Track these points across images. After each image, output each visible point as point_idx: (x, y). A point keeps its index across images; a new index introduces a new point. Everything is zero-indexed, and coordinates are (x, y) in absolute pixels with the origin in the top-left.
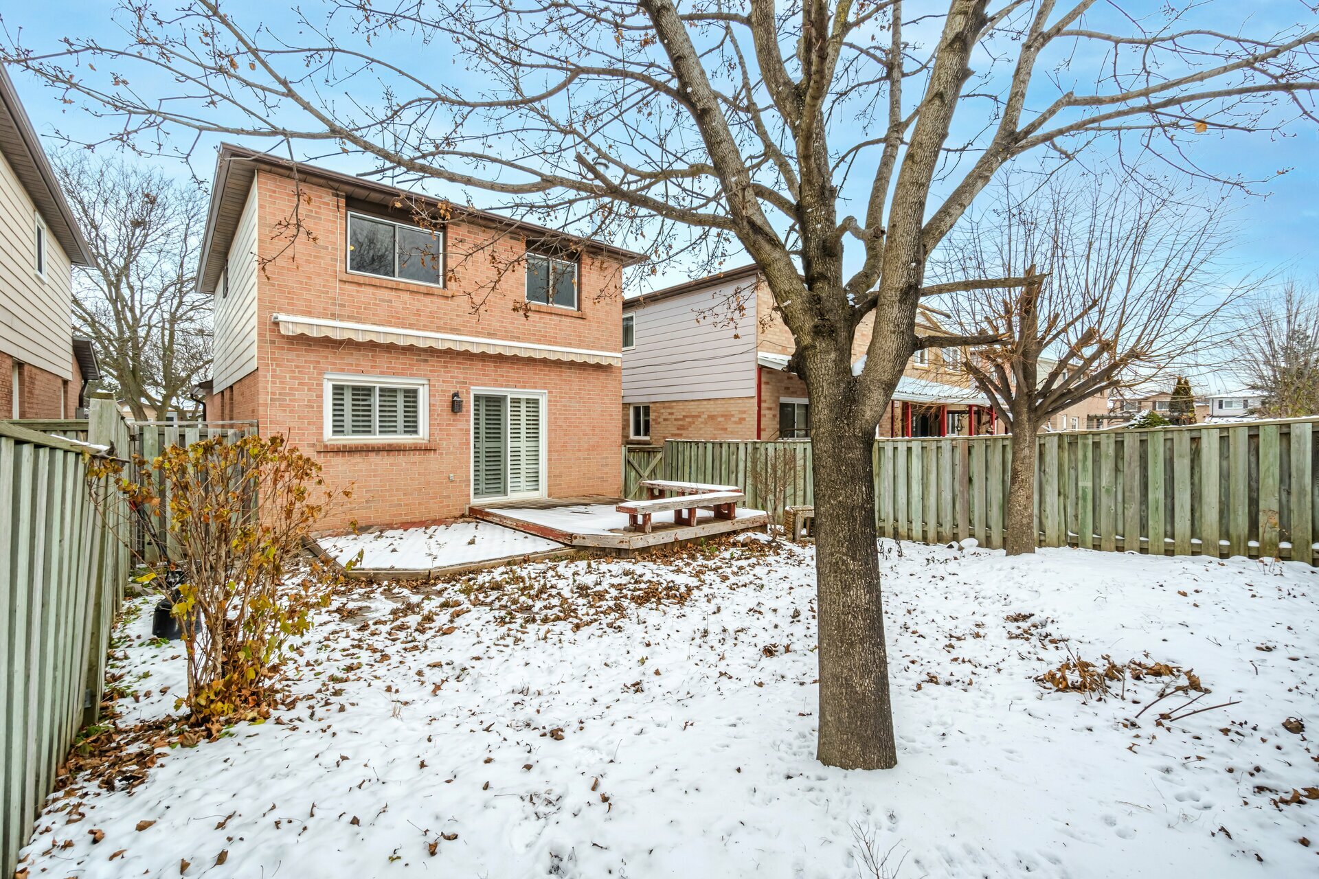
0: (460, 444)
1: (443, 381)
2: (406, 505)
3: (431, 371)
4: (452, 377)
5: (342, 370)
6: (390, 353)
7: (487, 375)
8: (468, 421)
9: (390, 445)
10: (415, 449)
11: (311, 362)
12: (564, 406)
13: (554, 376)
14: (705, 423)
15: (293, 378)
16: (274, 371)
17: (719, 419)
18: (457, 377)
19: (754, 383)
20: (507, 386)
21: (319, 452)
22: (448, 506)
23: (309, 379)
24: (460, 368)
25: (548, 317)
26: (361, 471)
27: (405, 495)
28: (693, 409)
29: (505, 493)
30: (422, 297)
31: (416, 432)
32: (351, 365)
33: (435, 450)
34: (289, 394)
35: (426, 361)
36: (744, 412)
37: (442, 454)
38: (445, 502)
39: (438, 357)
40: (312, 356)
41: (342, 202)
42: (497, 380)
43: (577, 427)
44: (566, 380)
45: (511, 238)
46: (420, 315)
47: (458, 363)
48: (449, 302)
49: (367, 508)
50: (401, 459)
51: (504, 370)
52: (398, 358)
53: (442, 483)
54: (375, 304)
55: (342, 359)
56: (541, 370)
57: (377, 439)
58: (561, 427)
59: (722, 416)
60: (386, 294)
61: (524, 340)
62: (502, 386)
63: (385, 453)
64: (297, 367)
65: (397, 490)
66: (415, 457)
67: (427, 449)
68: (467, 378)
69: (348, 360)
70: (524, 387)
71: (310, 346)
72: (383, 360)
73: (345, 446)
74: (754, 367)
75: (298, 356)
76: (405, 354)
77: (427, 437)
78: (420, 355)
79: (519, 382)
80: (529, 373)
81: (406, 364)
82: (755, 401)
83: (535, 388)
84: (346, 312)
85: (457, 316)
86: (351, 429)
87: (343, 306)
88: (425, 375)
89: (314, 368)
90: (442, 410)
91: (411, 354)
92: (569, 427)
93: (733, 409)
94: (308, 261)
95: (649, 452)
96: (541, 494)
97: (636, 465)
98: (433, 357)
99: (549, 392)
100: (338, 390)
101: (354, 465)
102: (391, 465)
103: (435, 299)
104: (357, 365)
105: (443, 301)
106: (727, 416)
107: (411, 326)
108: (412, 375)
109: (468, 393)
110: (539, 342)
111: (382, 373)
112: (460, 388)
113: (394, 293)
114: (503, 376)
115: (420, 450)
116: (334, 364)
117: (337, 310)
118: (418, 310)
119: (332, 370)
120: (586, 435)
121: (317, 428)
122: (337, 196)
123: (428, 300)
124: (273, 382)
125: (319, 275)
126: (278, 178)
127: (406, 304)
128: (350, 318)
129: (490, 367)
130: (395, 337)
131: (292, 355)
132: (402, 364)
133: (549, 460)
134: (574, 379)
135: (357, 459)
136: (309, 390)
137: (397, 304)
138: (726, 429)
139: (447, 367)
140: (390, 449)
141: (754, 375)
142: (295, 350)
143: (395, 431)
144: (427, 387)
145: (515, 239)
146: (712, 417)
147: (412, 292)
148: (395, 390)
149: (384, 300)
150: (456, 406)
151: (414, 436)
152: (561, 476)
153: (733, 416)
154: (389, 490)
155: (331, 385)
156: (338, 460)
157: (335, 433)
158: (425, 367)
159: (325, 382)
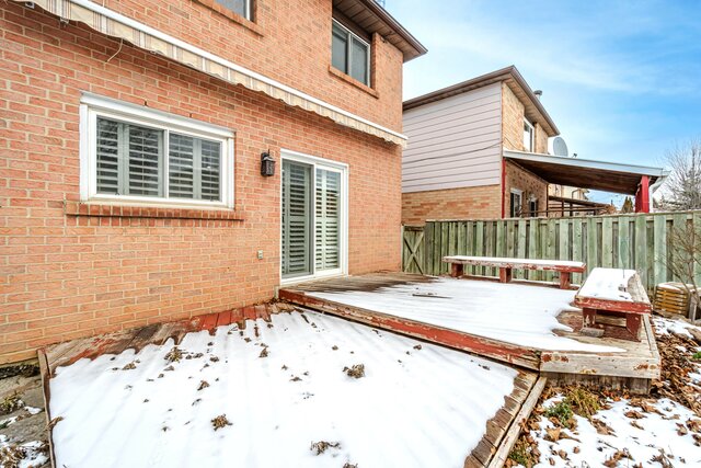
0: (269, 215)
1: (251, 137)
2: (205, 291)
3: (237, 121)
4: (262, 134)
5: (114, 95)
7: (297, 138)
8: (277, 188)
9: (186, 211)
10: (218, 218)
11: (58, 70)
12: (362, 182)
13: (354, 150)
14: (445, 208)
15: (19, 87)
17: (460, 205)
18: (267, 134)
19: (499, 173)
20: (313, 154)
21: (69, 216)
22: (256, 290)
23: (53, 96)
24: (269, 125)
25: (349, 87)
26: (143, 246)
27: (205, 278)
28: (432, 198)
29: (311, 271)
30: (226, 23)
31: (217, 198)
32: (129, 89)
33: (242, 221)
34: (12, 115)
35: (232, 107)
36: (488, 198)
37: (249, 226)
38: (253, 284)
40: (58, 60)
42: (305, 146)
43: (371, 204)
44: (363, 156)
46: (224, 47)
47: (268, 118)
48: (258, 41)
49: (152, 299)
50: (200, 232)
51: (312, 135)
52: (197, 96)
53: (249, 262)
55: (113, 76)
56: (344, 142)
57: (166, 202)
59: (463, 202)
62: (310, 153)
63: (179, 222)
64: (27, 70)
65: (194, 272)
66: (218, 229)
67: (232, 219)
68: (277, 138)
69: (123, 81)
70: (330, 158)
71: (54, 42)
72: (176, 93)
73: (116, 209)
74: (500, 160)
75: (30, 53)
77: (231, 205)
78: (224, 98)
79: (326, 151)
80: (334, 143)
81: (206, 105)
82: (500, 188)
85: (267, 60)
86: (128, 186)
88: (230, 126)
89: (63, 80)
90: (249, 172)
91: (212, 94)
92: (365, 203)
93: (475, 196)
95: (416, 231)
96: (341, 272)
97: (409, 242)
98: (240, 103)
99: (350, 166)
100: (108, 129)
101: (133, 238)
102: (187, 238)
103: (242, 31)
104: (137, 92)
105: (252, 36)
106: (468, 203)
108: (214, 122)
109: (277, 155)
111: (174, 111)
112: (270, 147)
113: (190, 5)
114: (311, 142)
115: (225, 220)
116: (99, 82)
118: (222, 39)
119: (94, 91)
120: (377, 212)
121: (68, 178)
123: (234, 29)
127: (206, 24)
129: (300, 130)
130: (195, 58)
132: (202, 104)
133: (350, 236)
134: (369, 157)
135: (137, 229)
136: (53, 114)
137: (195, 22)
138: (467, 213)
139: (255, 120)
140: (185, 217)
141: (499, 166)
143: (191, 196)
144: (231, 141)
146: (451, 204)
147: (214, 12)
148: (190, 139)
150: (265, 167)
151: (215, 202)
153: (475, 202)
154: (183, 273)
155: (93, 115)
156: (106, 231)
157: (100, 190)
158: (230, 116)
159: (83, 108)
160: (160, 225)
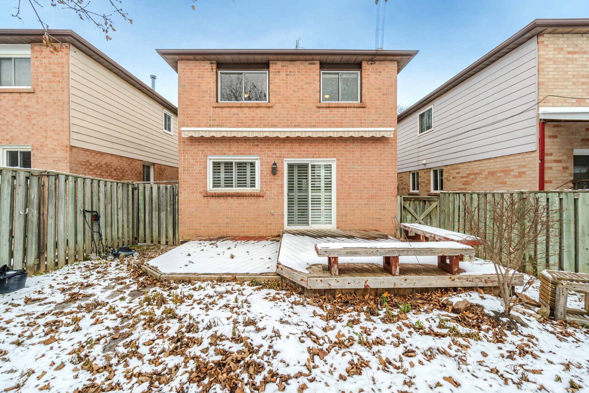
0: (278, 193)
1: (268, 157)
2: (247, 227)
3: (260, 151)
4: (273, 154)
5: (215, 154)
6: (238, 142)
7: (294, 151)
8: (282, 179)
9: (238, 193)
10: (251, 195)
11: (200, 151)
12: (348, 168)
13: (341, 148)
14: (486, 178)
15: (193, 159)
16: (184, 156)
17: (498, 175)
18: (275, 154)
19: (535, 139)
20: (307, 157)
21: (204, 196)
22: (271, 229)
23: (200, 159)
24: (277, 148)
26: (224, 207)
27: (246, 221)
28: (476, 168)
29: (307, 224)
30: (255, 109)
31: (254, 186)
32: (219, 151)
33: (263, 196)
34: (191, 167)
35: (258, 145)
36: (525, 166)
37: (266, 199)
38: (269, 227)
39: (264, 143)
40: (201, 148)
41: (214, 66)
42: (300, 154)
43: (359, 182)
44: (350, 151)
45: (310, 64)
46: (254, 120)
47: (276, 145)
48: (271, 110)
49: (227, 227)
50: (244, 201)
51: (305, 147)
52: (242, 145)
53: (267, 216)
54: (230, 117)
55: (215, 148)
56: (331, 145)
57: (235, 190)
58: (346, 182)
59: (501, 171)
60: (235, 110)
61: (318, 127)
62: (304, 157)
63: (236, 198)
64: (194, 153)
65: (242, 218)
66: (252, 200)
67: (258, 196)
68: (281, 154)
69: (217, 148)
70: (319, 157)
71: (200, 142)
72: (235, 147)
73: (215, 193)
74: (535, 123)
75: (195, 148)
76: (246, 142)
77: (259, 189)
78: (254, 143)
79: (316, 154)
80: (322, 148)
81: (246, 148)
82: (537, 154)
83: (327, 157)
84: (216, 123)
85: (275, 117)
86: (225, 184)
87: (215, 120)
88: (257, 154)
89: (202, 153)
90: (267, 173)
91: (249, 143)
92: (353, 182)
93: (512, 164)
94: (199, 100)
95: (425, 201)
96: (332, 227)
97: (412, 211)
98: (261, 143)
99: (337, 160)
100: (217, 165)
101: (221, 203)
102: (239, 204)
103: (262, 109)
104: (221, 151)
105: (266, 110)
106: (506, 172)
107: (249, 126)
108: (250, 154)
109: (282, 162)
110: (330, 126)
111: (234, 154)
112: (278, 160)
113: (240, 109)
114: (304, 151)
115: (254, 196)
116: (211, 151)
117: (212, 123)
118: (253, 117)
119: (210, 154)
120: (367, 188)
121: (204, 184)
122: (212, 63)
123: (258, 110)
124: (184, 162)
125: (204, 106)
126: (186, 62)
127: (246, 114)
128: (218, 126)
129: (296, 146)
130: (236, 133)
131: (192, 148)
132: (244, 148)
133: (338, 204)
134: (356, 150)
135: (222, 200)
136: (200, 165)
137: (242, 115)
138: (506, 183)
139: (269, 148)
140: (238, 196)
141: (535, 130)
142: (194, 145)
143: (246, 186)
144: (259, 160)
145: (312, 64)
146: (492, 173)
147: (249, 107)
148: (246, 163)
149: (235, 114)
150: (274, 171)
151: (253, 188)
152: (346, 216)
153: (512, 170)
154: (238, 218)
155: (211, 161)
156: (213, 201)
157: (214, 186)
158: (257, 149)
159: (208, 161)
160: (229, 198)
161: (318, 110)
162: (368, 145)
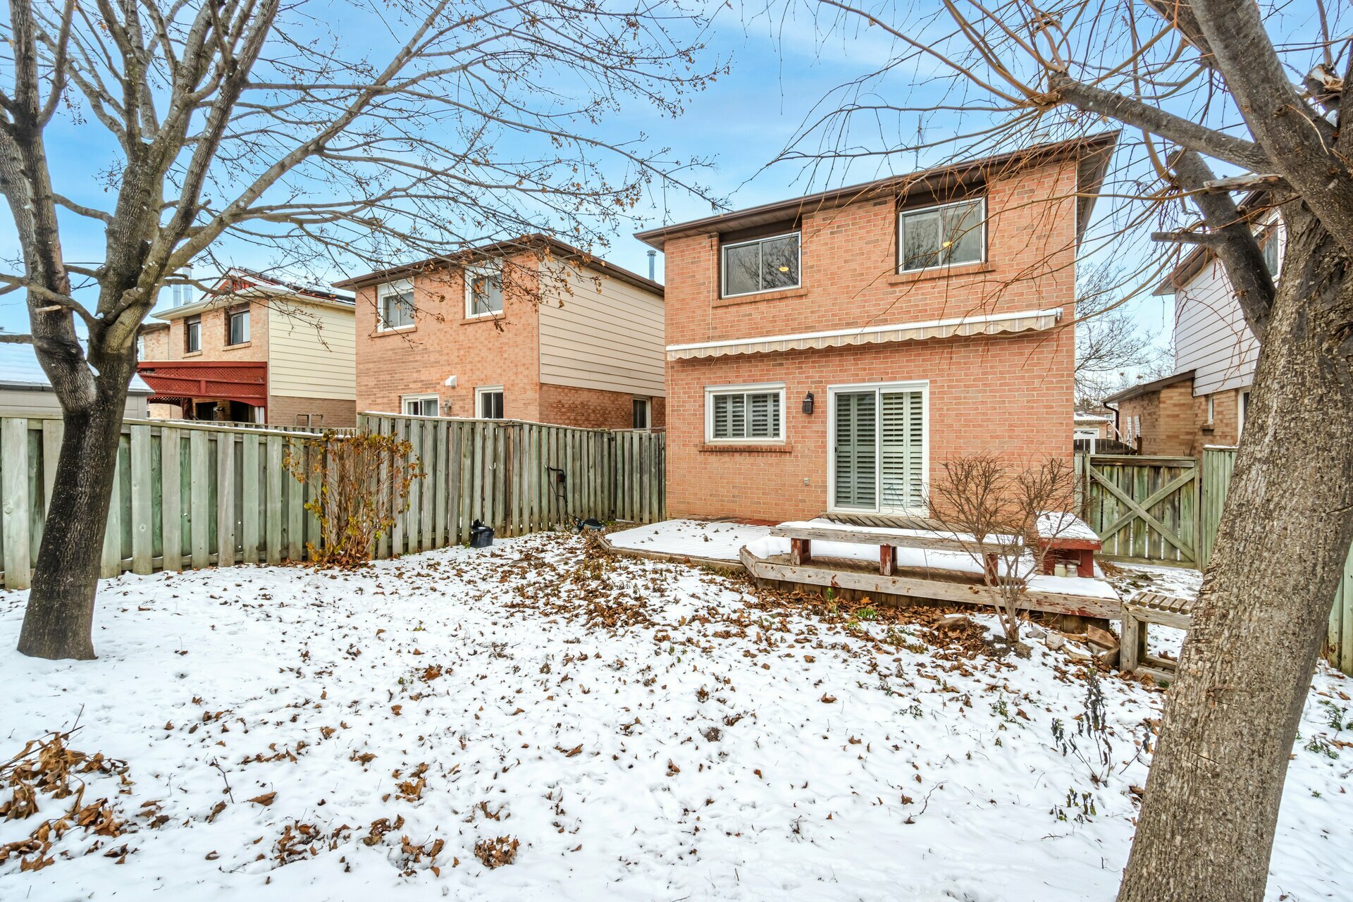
0: (815, 447)
1: (798, 383)
2: (763, 503)
3: (786, 374)
4: (807, 377)
5: (716, 383)
6: (750, 362)
7: (846, 370)
8: (824, 423)
9: (749, 447)
10: (771, 451)
11: (695, 379)
12: (955, 398)
13: (937, 360)
15: (684, 393)
16: (673, 389)
18: (812, 377)
20: (870, 380)
21: (700, 451)
22: (804, 510)
23: (695, 393)
24: (814, 367)
26: (729, 468)
27: (763, 494)
29: (872, 504)
30: (777, 303)
31: (777, 435)
32: (722, 377)
33: (790, 453)
34: (683, 406)
35: (782, 364)
37: (796, 457)
38: (801, 506)
39: (792, 359)
40: (696, 374)
41: (715, 241)
42: (857, 375)
43: (980, 426)
44: (959, 363)
45: (875, 205)
46: (775, 321)
47: (813, 362)
48: (805, 300)
49: (733, 502)
50: (760, 460)
51: (867, 361)
52: (757, 366)
53: (797, 486)
54: (738, 321)
55: (715, 373)
56: (919, 355)
57: (747, 441)
58: (951, 426)
60: (746, 309)
61: (893, 322)
62: (864, 381)
63: (747, 454)
64: (687, 384)
65: (757, 489)
66: (772, 459)
67: (782, 452)
68: (823, 377)
69: (720, 373)
70: (894, 379)
71: (694, 366)
72: (745, 370)
73: (715, 447)
76: (763, 361)
77: (785, 440)
78: (776, 360)
79: (887, 373)
80: (901, 361)
81: (763, 370)
83: (910, 378)
84: (717, 333)
85: (812, 312)
86: (732, 432)
87: (716, 328)
88: (781, 379)
89: (697, 383)
90: (796, 413)
91: (768, 361)
92: (965, 426)
94: (693, 299)
95: (1156, 469)
96: (924, 513)
98: (788, 359)
99: (931, 382)
100: (720, 400)
101: (724, 463)
102: (752, 465)
103: (790, 302)
104: (725, 377)
105: (797, 301)
107: (768, 334)
108: (769, 380)
109: (824, 392)
110: (916, 319)
111: (744, 381)
112: (816, 388)
113: (753, 306)
114: (865, 369)
115: (775, 452)
116: (710, 378)
117: (711, 333)
118: (774, 317)
119: (709, 384)
120: (997, 437)
121: (700, 432)
122: (711, 237)
123: (783, 304)
124: (673, 398)
125: (699, 307)
126: (675, 241)
127: (763, 313)
128: (721, 338)
129: (849, 361)
130: (744, 347)
131: (683, 375)
132: (760, 371)
133: (934, 470)
134: (971, 364)
135: (726, 458)
136: (695, 401)
137: (756, 316)
139: (801, 368)
140: (750, 450)
142: (686, 371)
143: (766, 435)
144: (785, 390)
145: (880, 204)
147: (768, 301)
148: (765, 396)
149: (746, 315)
150: (809, 406)
151: (776, 439)
154: (750, 488)
155: (712, 395)
156: (713, 459)
157: (716, 435)
158: (781, 371)
159: (707, 394)
160: (737, 455)
161: (890, 290)
162: (1001, 349)
